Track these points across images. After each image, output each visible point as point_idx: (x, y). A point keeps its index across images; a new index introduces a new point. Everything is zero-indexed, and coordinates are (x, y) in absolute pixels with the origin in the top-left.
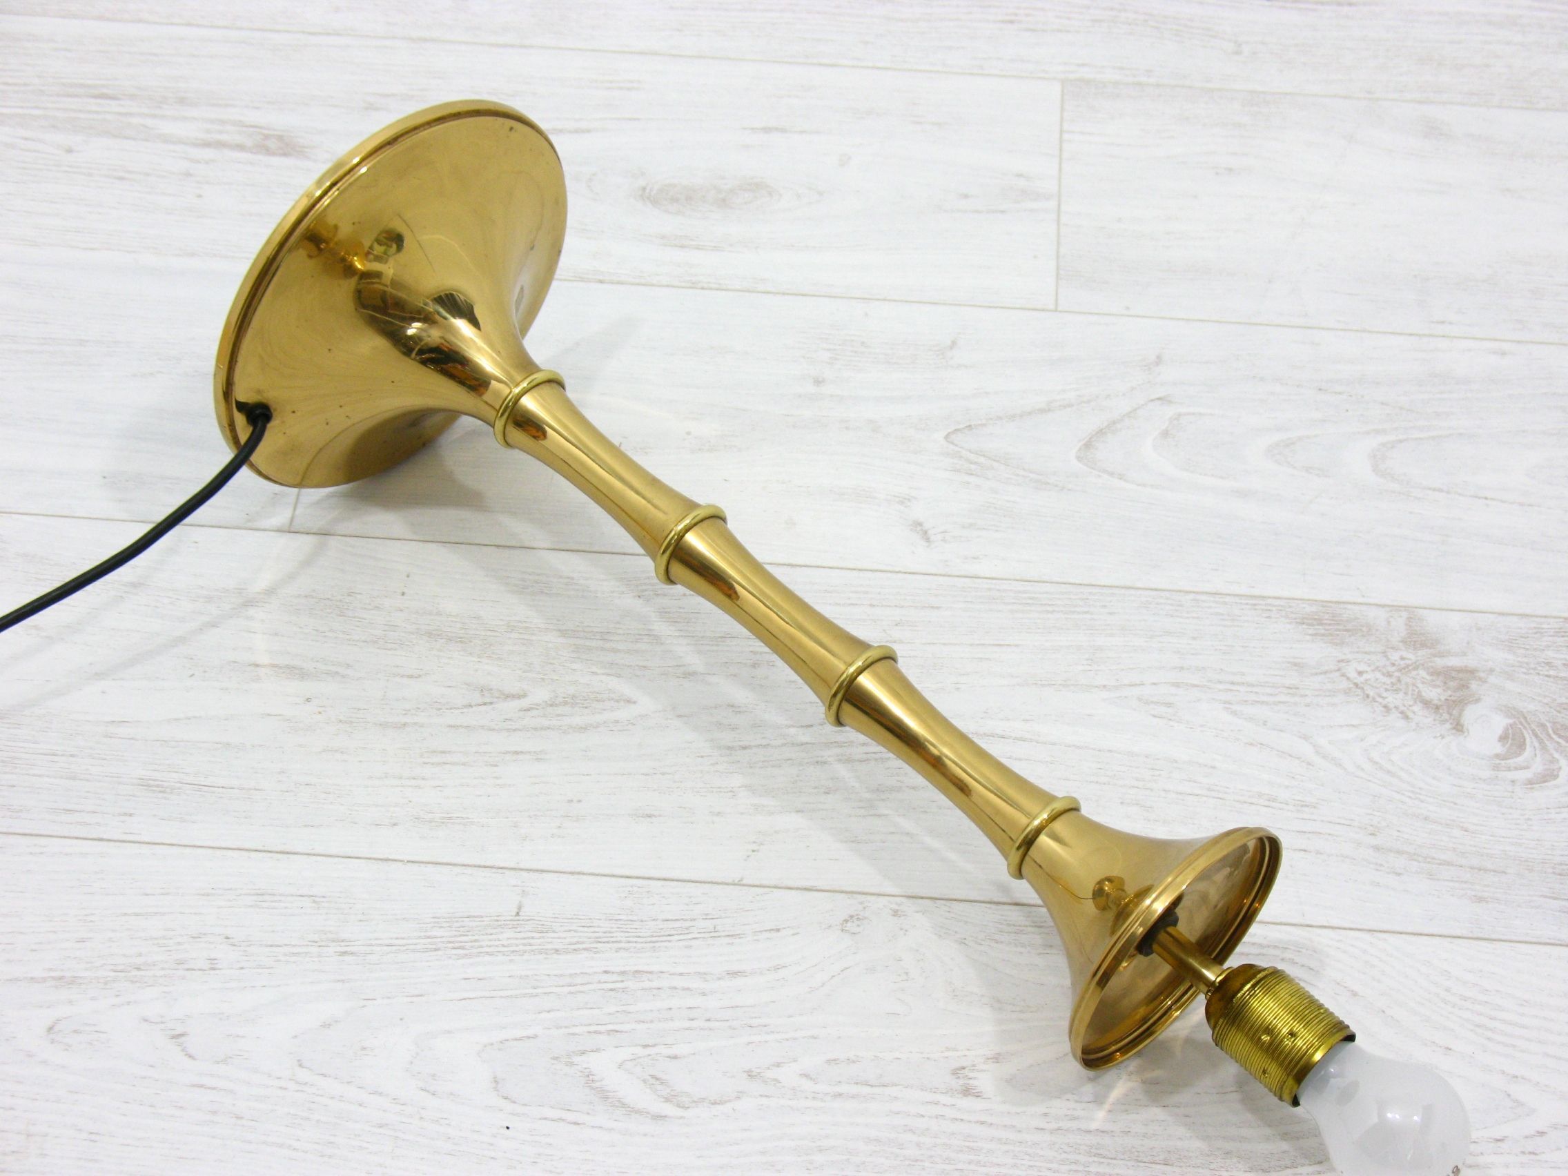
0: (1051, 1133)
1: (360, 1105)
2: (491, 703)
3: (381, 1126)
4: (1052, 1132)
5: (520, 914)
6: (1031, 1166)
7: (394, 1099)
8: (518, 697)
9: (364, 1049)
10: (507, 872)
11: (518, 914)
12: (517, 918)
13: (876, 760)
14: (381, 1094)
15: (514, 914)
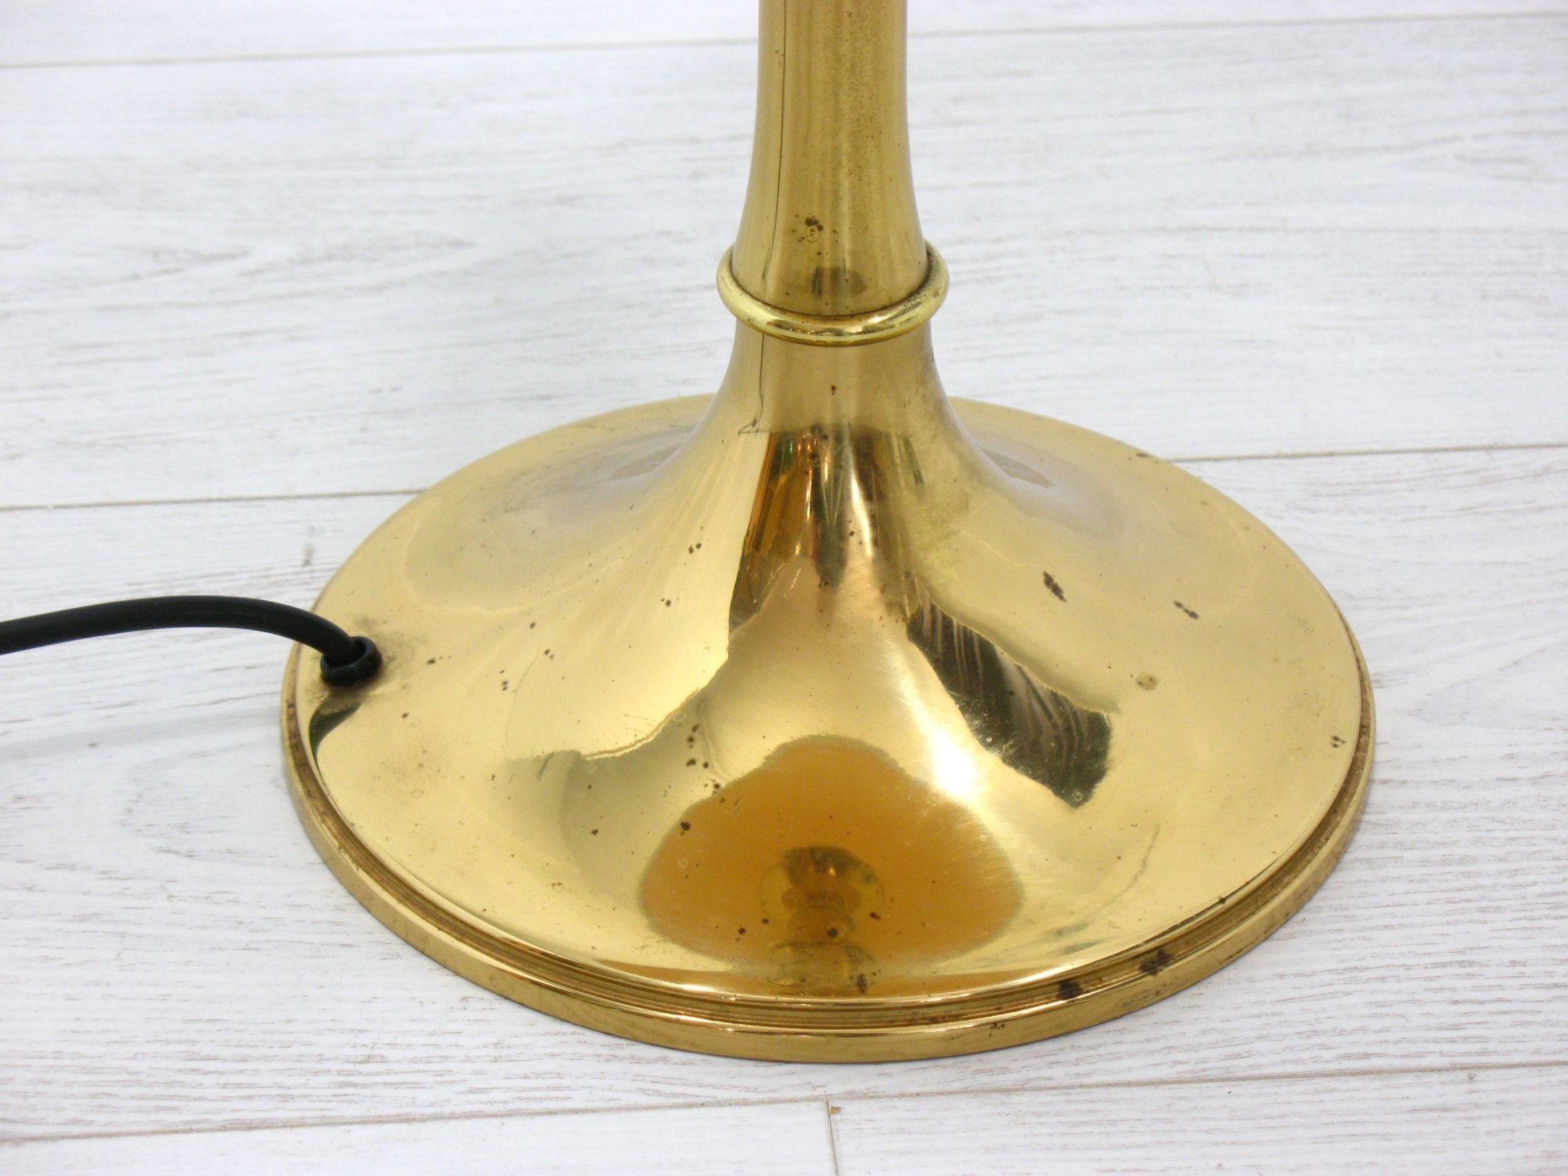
0: (1535, 783)
1: (30, 889)
2: (178, 270)
3: (83, 919)
4: (1534, 781)
5: (313, 561)
6: (1512, 839)
7: (104, 872)
8: (232, 256)
9: (19, 799)
10: (269, 504)
11: (307, 562)
12: (307, 568)
13: (978, 281)
14: (72, 867)
15: (300, 562)
